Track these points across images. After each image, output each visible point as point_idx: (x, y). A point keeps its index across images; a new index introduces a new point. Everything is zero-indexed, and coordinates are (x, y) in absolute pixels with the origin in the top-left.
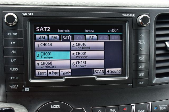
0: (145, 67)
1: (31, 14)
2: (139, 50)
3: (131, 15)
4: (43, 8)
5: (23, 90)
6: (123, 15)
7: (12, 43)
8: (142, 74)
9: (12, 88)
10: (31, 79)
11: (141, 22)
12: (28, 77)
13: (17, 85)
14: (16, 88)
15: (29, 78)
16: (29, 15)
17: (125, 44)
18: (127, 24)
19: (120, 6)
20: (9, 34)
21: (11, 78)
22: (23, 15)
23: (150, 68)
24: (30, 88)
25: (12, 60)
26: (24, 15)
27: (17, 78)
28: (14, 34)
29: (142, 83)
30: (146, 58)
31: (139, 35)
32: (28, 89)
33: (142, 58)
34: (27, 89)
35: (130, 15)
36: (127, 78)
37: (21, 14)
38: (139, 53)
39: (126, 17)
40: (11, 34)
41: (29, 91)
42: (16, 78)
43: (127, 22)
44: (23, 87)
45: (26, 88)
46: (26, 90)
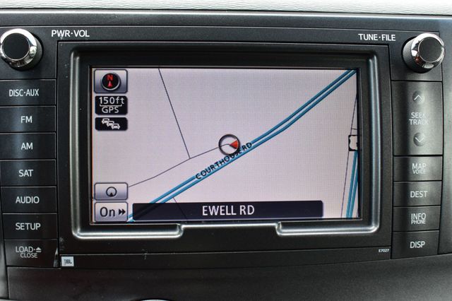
0: (431, 197)
1: (82, 33)
2: (412, 141)
3: (386, 37)
4: (119, 16)
5: (55, 263)
6: (361, 35)
7: (22, 119)
8: (420, 218)
9: (23, 255)
10: (79, 229)
11: (416, 57)
12: (70, 224)
13: (38, 249)
14: (35, 256)
15: (73, 225)
16: (76, 36)
17: (367, 125)
18: (374, 63)
19: (350, 11)
20: (16, 94)
21: (20, 227)
22: (59, 35)
23: (444, 199)
24: (75, 257)
25: (24, 172)
26: (62, 35)
27: (37, 226)
28: (29, 93)
29: (421, 246)
30: (432, 168)
31: (411, 98)
32: (71, 259)
33: (422, 167)
34: (68, 261)
35: (383, 37)
36: (373, 229)
37: (53, 34)
38: (412, 154)
39: (371, 43)
40: (22, 93)
41: (72, 265)
42: (33, 227)
43: (372, 58)
44: (57, 253)
45: (63, 258)
46: (63, 264)
